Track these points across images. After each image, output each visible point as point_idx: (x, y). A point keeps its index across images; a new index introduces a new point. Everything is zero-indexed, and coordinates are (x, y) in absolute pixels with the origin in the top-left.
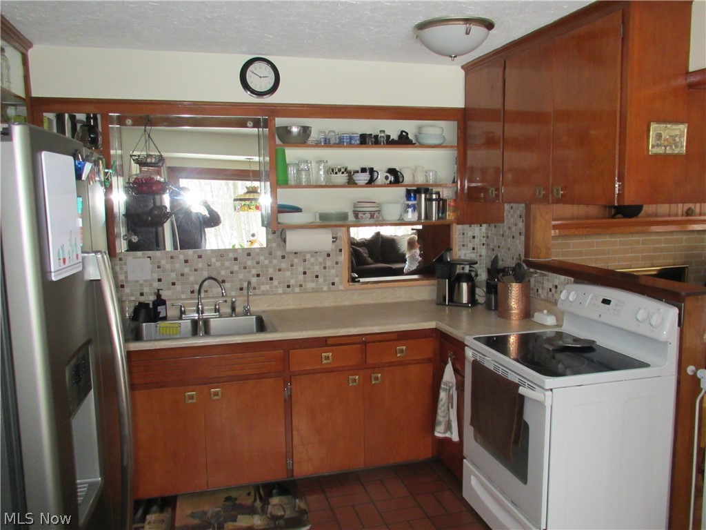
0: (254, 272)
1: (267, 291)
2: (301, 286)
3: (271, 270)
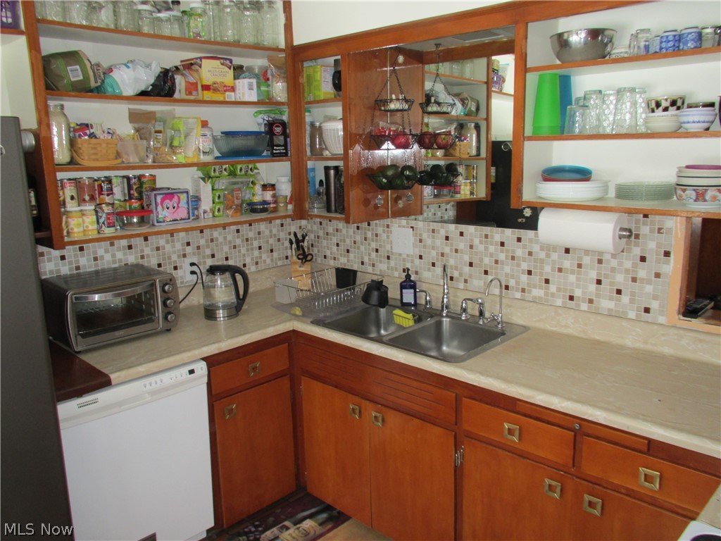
0: (525, 266)
1: (540, 298)
2: (591, 301)
3: (548, 269)
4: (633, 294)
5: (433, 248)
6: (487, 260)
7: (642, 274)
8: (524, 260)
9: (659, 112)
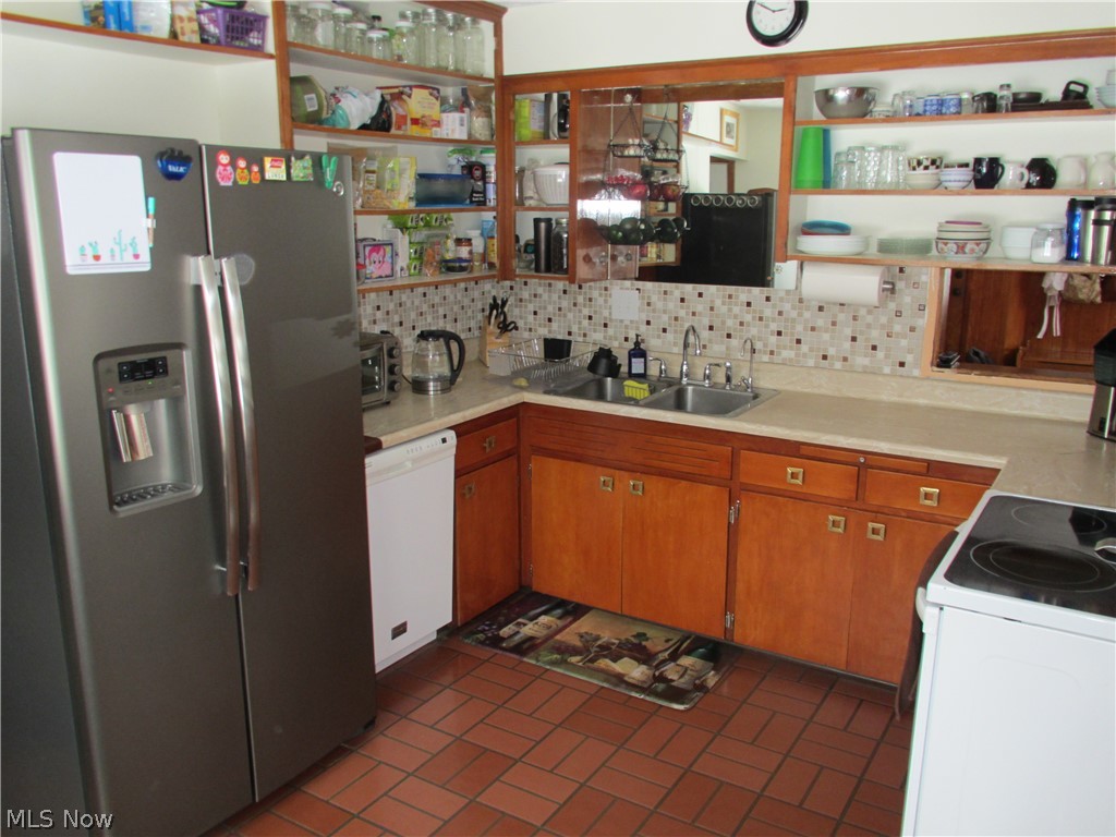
0: (774, 327)
1: (791, 360)
2: (845, 359)
3: (799, 328)
4: (888, 349)
5: (665, 312)
6: (730, 322)
7: (897, 328)
8: (774, 320)
9: (920, 170)
